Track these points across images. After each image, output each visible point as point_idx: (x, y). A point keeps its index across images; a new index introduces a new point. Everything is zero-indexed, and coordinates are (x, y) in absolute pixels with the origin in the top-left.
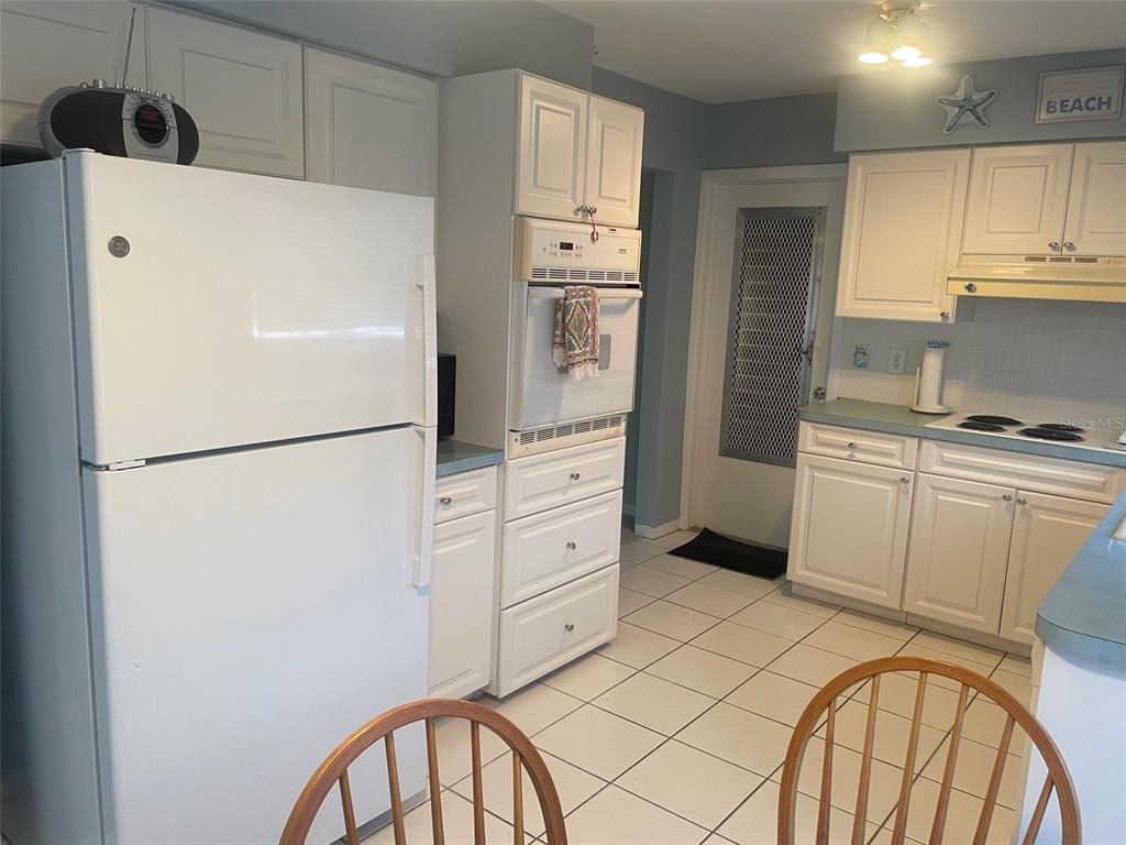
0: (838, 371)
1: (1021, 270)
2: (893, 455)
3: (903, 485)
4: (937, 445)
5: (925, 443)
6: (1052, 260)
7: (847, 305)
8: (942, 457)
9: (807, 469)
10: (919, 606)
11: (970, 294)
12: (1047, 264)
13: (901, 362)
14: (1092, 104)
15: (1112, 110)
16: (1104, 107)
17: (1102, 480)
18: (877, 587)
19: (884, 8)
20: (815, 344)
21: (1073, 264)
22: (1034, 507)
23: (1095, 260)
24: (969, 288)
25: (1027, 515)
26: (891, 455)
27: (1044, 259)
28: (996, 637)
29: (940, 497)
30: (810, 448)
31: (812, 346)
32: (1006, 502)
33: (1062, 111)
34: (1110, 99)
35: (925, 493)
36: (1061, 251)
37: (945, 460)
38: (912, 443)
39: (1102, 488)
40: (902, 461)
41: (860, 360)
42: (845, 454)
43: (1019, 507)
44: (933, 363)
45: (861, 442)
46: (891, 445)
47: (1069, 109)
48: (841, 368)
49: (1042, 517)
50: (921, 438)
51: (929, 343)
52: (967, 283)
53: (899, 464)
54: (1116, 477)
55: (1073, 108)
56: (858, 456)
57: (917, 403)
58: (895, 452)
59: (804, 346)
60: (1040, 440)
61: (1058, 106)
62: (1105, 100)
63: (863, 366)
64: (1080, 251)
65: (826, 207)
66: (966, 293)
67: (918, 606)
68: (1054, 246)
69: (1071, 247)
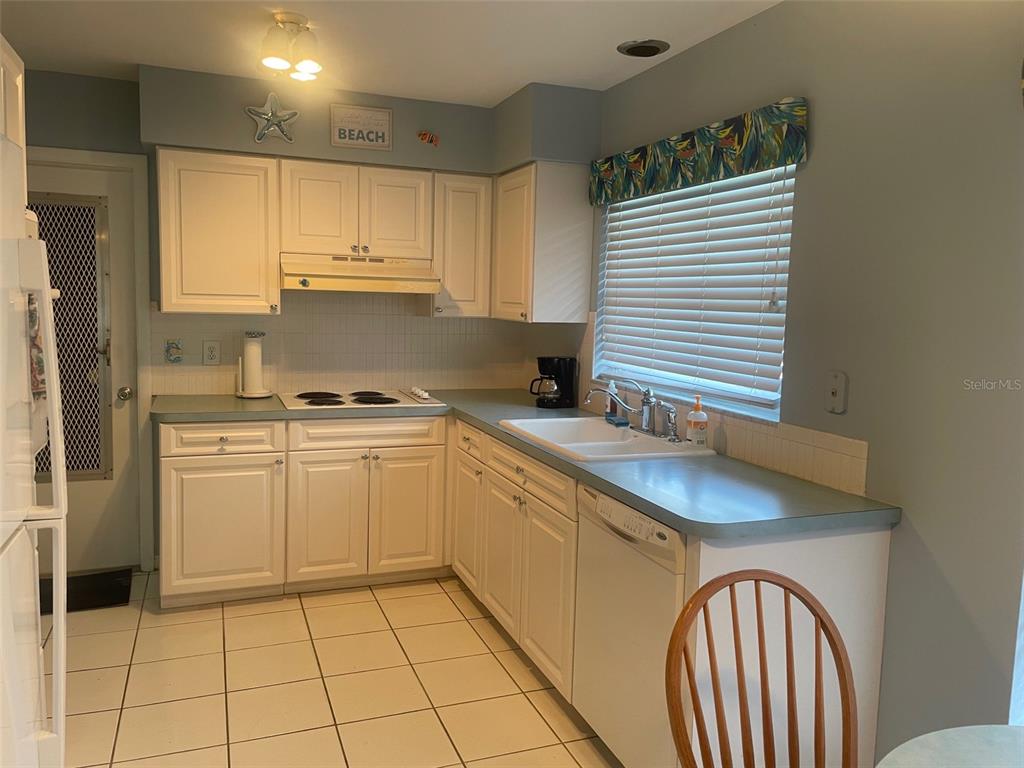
0: (150, 368)
1: (328, 266)
2: (263, 441)
3: (276, 466)
4: (302, 425)
5: (292, 425)
6: (353, 259)
7: (174, 301)
8: (308, 433)
9: (173, 473)
10: (304, 572)
11: (304, 288)
12: (349, 263)
13: (217, 353)
14: (372, 136)
15: (386, 143)
16: (380, 140)
17: (426, 428)
18: (260, 570)
19: (279, 17)
20: (112, 343)
21: (367, 263)
22: (384, 459)
23: (381, 261)
24: (304, 283)
25: (378, 467)
26: (260, 441)
27: (346, 259)
28: (367, 576)
29: (310, 470)
30: (175, 451)
31: (108, 345)
32: (363, 461)
33: (350, 139)
34: (383, 134)
35: (297, 469)
36: (360, 254)
37: (311, 436)
38: (280, 426)
39: (426, 435)
40: (273, 446)
41: (172, 354)
42: (215, 449)
43: (373, 462)
44: (254, 351)
45: (228, 435)
46: (260, 432)
47: (355, 137)
48: (152, 364)
49: (390, 466)
50: (287, 421)
51: (247, 333)
52: (302, 279)
53: (269, 448)
54: (436, 423)
55: (358, 138)
56: (229, 448)
57: (243, 390)
58: (265, 438)
59: (100, 345)
60: (372, 406)
61: (347, 133)
62: (380, 134)
63: (177, 360)
64: (373, 253)
65: (106, 197)
66: (301, 287)
67: (301, 573)
68: (355, 248)
69: (365, 249)
